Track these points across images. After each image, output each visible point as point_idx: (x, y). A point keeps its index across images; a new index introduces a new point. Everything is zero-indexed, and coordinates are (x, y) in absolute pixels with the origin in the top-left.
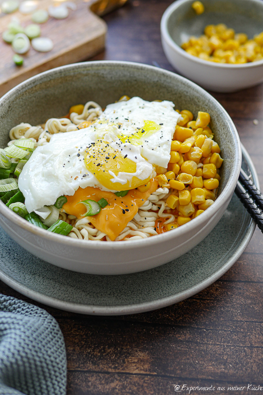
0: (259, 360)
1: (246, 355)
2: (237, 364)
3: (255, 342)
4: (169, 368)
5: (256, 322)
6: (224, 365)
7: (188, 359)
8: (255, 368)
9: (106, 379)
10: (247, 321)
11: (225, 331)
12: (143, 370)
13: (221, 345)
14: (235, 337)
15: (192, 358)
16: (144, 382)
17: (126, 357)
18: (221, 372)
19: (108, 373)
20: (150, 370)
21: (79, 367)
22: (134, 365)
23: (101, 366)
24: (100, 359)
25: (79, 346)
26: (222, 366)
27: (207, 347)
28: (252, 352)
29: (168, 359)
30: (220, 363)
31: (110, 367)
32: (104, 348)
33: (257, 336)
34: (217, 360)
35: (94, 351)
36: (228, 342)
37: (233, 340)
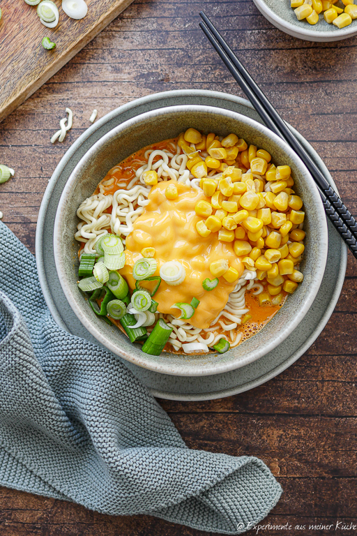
0: (329, 393)
1: (318, 389)
2: (309, 398)
3: (327, 376)
4: (249, 406)
5: (328, 355)
6: (298, 399)
7: (266, 396)
8: (325, 401)
9: (195, 419)
10: (320, 355)
11: (300, 366)
12: (227, 408)
13: (295, 381)
14: (309, 372)
15: (270, 394)
16: (228, 419)
18: (295, 407)
19: (196, 413)
20: (232, 408)
21: (171, 409)
22: (218, 404)
23: (190, 407)
26: (296, 401)
27: (283, 384)
28: (323, 386)
30: (294, 398)
31: (198, 408)
33: (329, 370)
34: (291, 396)
36: (302, 377)
37: (306, 375)
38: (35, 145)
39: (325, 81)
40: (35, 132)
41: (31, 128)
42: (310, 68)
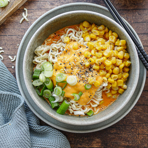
0: (141, 139)
1: (136, 138)
2: (133, 141)
3: (140, 132)
4: (108, 145)
5: (141, 123)
6: (128, 142)
7: (115, 140)
8: (140, 143)
10: (137, 123)
12: (99, 146)
13: (127, 134)
14: (133, 130)
17: (92, 141)
18: (127, 145)
20: (101, 146)
21: (75, 146)
22: (95, 144)
24: (82, 143)
25: (74, 138)
26: (128, 143)
27: (122, 136)
28: (139, 136)
29: (107, 141)
30: (127, 142)
31: (86, 146)
32: (83, 138)
33: (141, 129)
34: (125, 140)
35: (80, 139)
36: (130, 133)
37: (132, 132)
38: (18, 35)
39: (138, 9)
40: (18, 30)
41: (16, 28)
42: (132, 4)
